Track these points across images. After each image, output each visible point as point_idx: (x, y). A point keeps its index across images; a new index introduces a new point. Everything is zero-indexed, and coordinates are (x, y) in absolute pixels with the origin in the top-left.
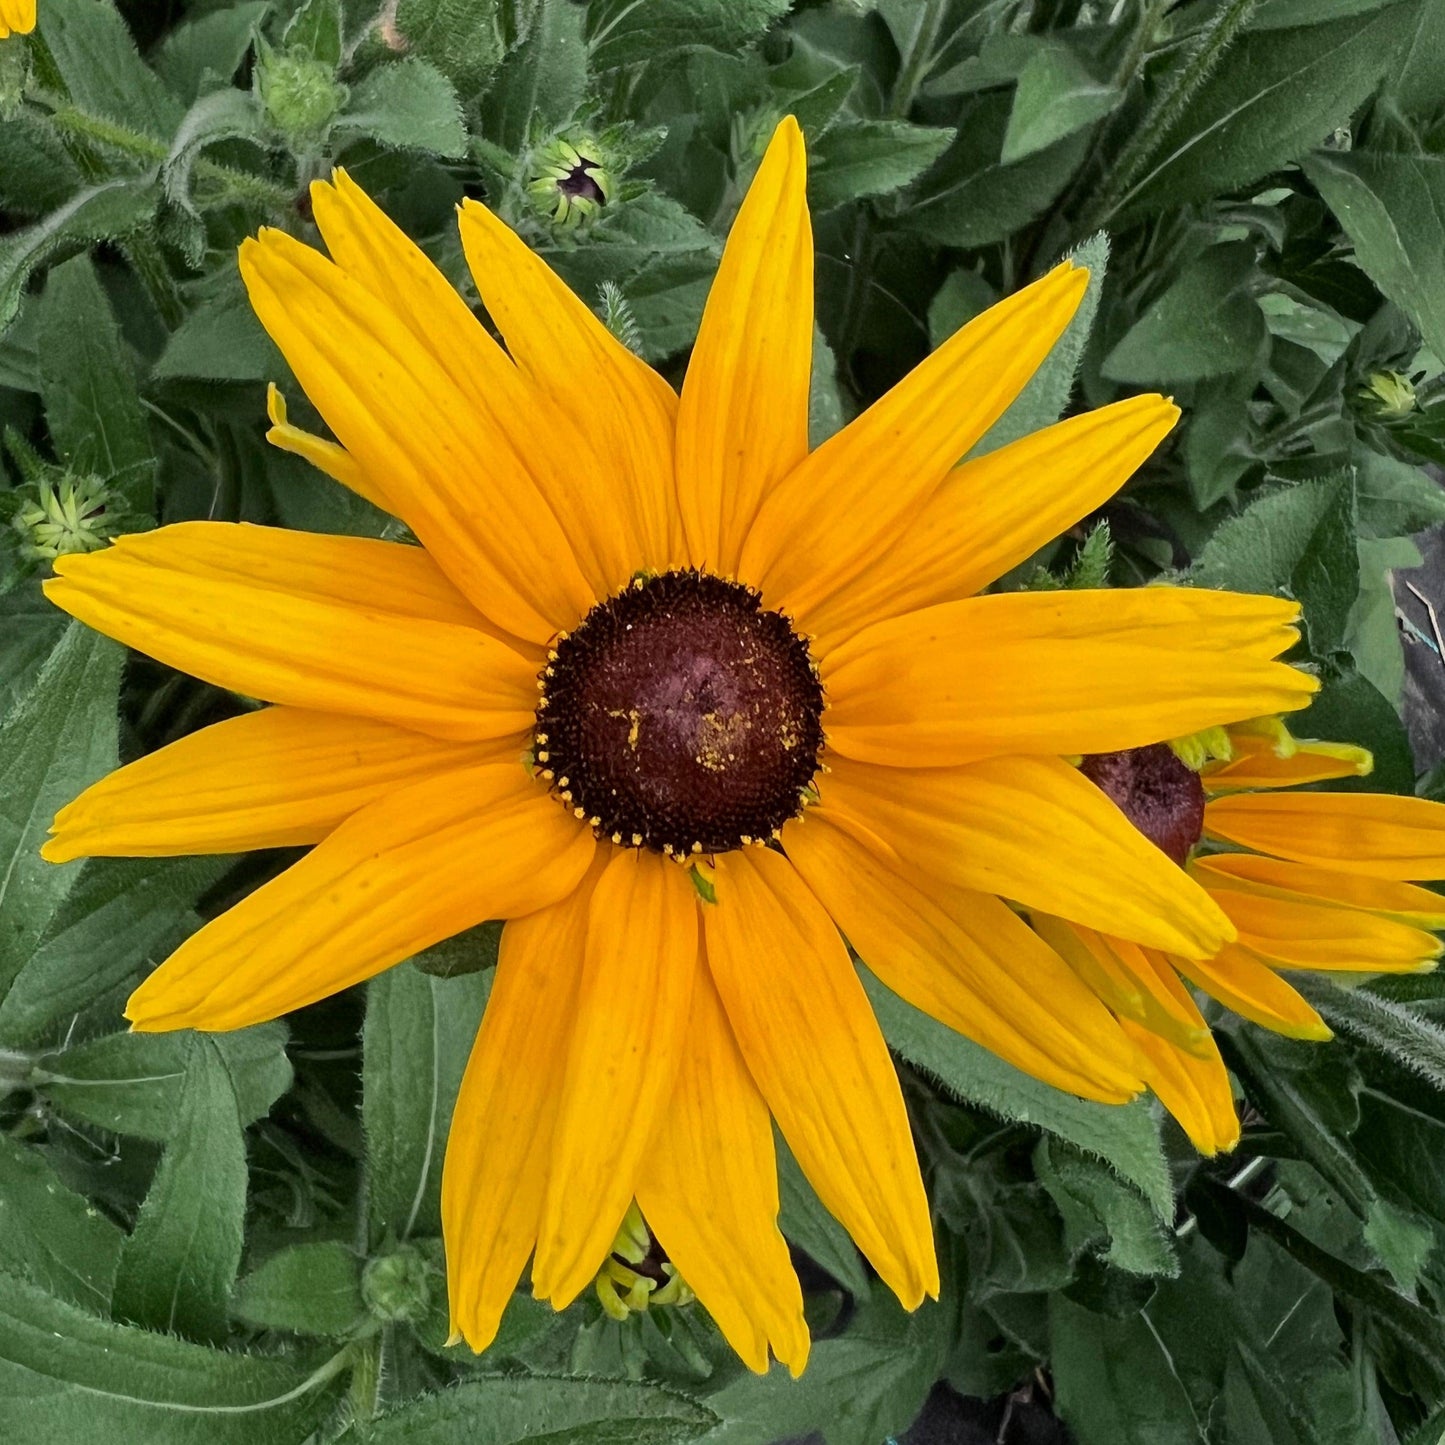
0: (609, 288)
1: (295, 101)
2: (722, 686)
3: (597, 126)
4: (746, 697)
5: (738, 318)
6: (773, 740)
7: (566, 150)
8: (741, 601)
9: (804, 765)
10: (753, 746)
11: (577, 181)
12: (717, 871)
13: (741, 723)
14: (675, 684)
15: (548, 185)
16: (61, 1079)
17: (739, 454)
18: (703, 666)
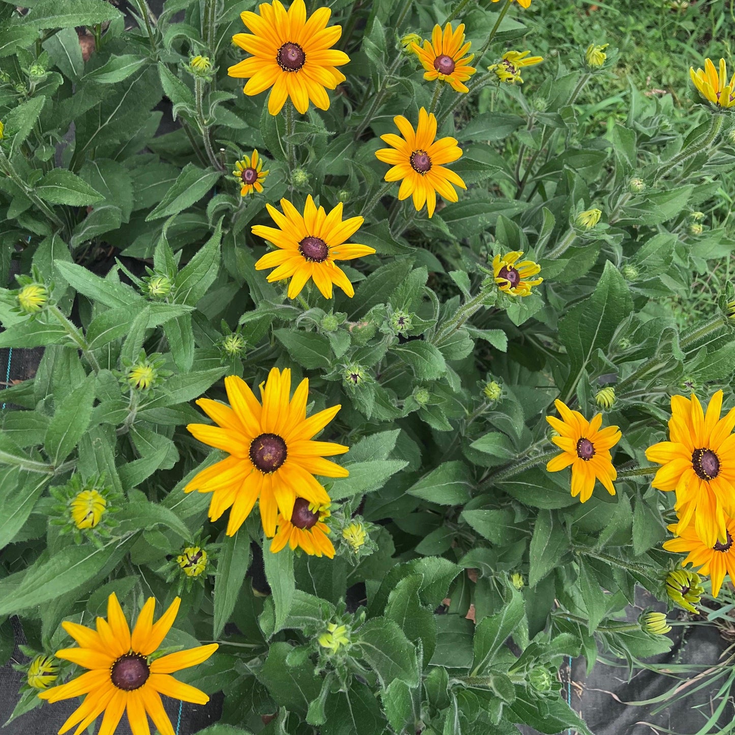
0: (314, 402)
1: (328, 324)
2: (273, 452)
3: (366, 371)
4: (274, 456)
5: (316, 419)
6: (273, 463)
7: (357, 370)
8: (285, 448)
9: (274, 469)
10: (270, 461)
11: (355, 376)
12: (255, 470)
13: (271, 458)
14: (270, 448)
15: (349, 373)
16: (135, 430)
17: (301, 433)
18: (274, 449)
